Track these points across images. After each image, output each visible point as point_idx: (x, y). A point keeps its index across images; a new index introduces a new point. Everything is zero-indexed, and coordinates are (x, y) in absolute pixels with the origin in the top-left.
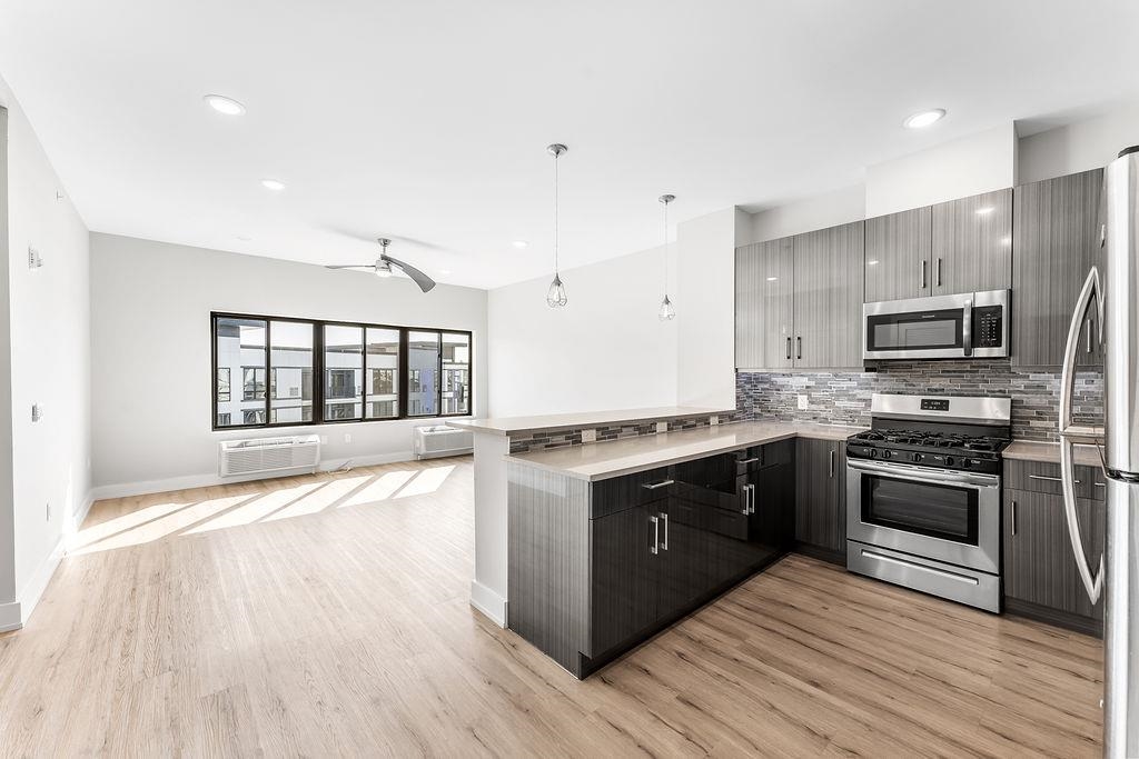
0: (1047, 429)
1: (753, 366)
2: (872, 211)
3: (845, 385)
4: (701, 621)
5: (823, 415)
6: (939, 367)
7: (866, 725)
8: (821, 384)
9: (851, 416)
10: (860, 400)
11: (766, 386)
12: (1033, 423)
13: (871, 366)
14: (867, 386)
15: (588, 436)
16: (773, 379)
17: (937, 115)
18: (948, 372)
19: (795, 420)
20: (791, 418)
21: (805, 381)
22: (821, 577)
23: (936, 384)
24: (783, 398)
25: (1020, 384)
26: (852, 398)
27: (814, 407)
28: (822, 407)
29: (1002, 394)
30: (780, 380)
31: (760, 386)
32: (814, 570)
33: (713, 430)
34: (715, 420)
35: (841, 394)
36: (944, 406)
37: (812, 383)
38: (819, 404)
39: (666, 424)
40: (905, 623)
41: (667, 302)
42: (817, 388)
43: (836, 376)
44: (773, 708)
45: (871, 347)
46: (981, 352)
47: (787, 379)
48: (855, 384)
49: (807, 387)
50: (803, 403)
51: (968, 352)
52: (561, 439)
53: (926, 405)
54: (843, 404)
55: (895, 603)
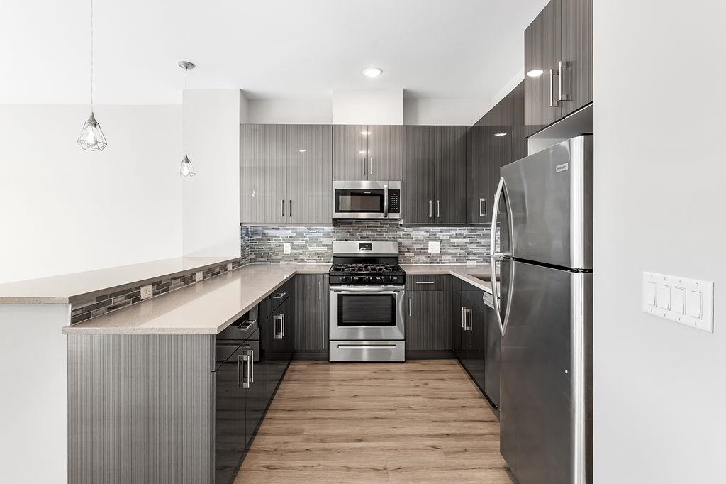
0: (411, 257)
1: (253, 221)
2: (336, 121)
3: (315, 235)
4: (265, 434)
5: (301, 257)
6: (366, 224)
7: (396, 449)
8: (300, 235)
9: (319, 257)
10: (324, 245)
11: (261, 237)
12: (407, 255)
13: (336, 222)
14: (327, 236)
15: (146, 292)
16: (265, 231)
17: (379, 72)
18: (370, 226)
19: (284, 263)
20: (278, 261)
21: (289, 233)
22: (318, 370)
23: (364, 233)
24: (273, 246)
25: (400, 233)
26: (320, 244)
27: (295, 251)
28: (301, 251)
29: (394, 240)
30: (270, 233)
31: (255, 237)
32: (310, 368)
33: (229, 275)
34: (229, 267)
35: (313, 241)
36: (370, 247)
37: (294, 235)
38: (298, 249)
39: (202, 273)
40: (374, 382)
41: (188, 161)
42: (296, 238)
43: (309, 229)
45: (337, 210)
46: (391, 215)
47: (277, 231)
48: (321, 235)
49: (290, 237)
50: (287, 249)
51: (386, 216)
52: (122, 299)
53: (361, 246)
54: (313, 248)
55: (364, 373)
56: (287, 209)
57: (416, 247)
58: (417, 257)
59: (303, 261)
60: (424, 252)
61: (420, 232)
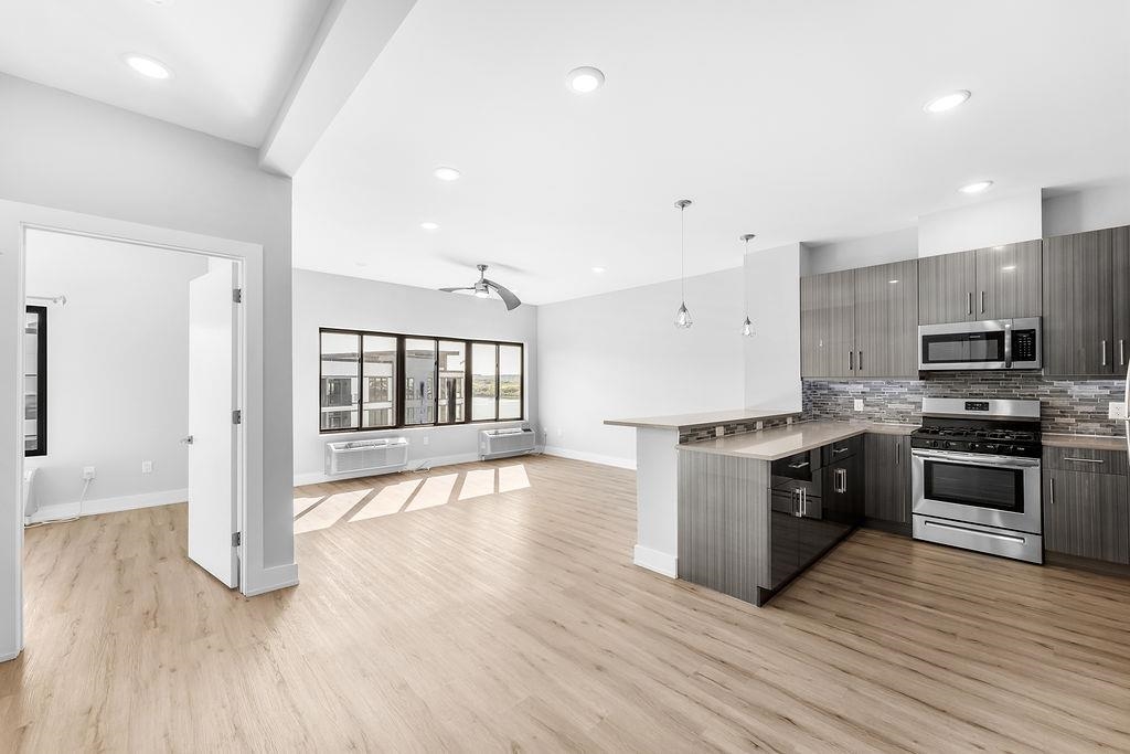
0: (1069, 424)
1: (815, 375)
2: (924, 252)
3: (897, 391)
5: (877, 415)
6: (979, 376)
7: (978, 628)
8: (875, 391)
9: (903, 416)
10: (910, 403)
11: (826, 392)
12: (1057, 420)
13: (924, 375)
14: (915, 391)
15: (720, 431)
16: (831, 386)
17: (986, 185)
18: (987, 380)
19: (851, 420)
20: (847, 418)
21: (861, 388)
23: (976, 389)
24: (840, 402)
25: (1046, 389)
26: (904, 401)
27: (869, 409)
28: (877, 409)
29: (1032, 398)
30: (838, 387)
31: (819, 392)
33: (789, 428)
34: (789, 420)
35: (894, 398)
36: (985, 406)
37: (868, 390)
38: (873, 406)
39: (762, 422)
41: (749, 323)
42: (871, 394)
43: (889, 383)
44: (906, 619)
45: (926, 360)
46: (1016, 365)
47: (845, 386)
48: (905, 390)
49: (863, 393)
50: (859, 405)
51: (1009, 365)
52: (704, 434)
53: (969, 406)
54: (895, 406)
56: (856, 363)
57: (1079, 409)
58: (1082, 425)
59: (880, 420)
60: (1101, 417)
61: (1088, 387)
